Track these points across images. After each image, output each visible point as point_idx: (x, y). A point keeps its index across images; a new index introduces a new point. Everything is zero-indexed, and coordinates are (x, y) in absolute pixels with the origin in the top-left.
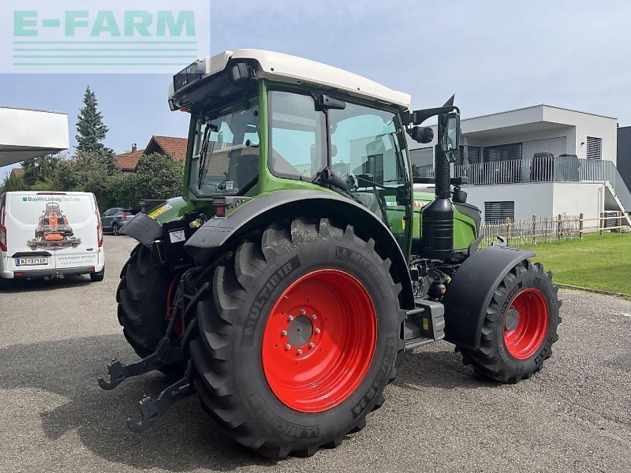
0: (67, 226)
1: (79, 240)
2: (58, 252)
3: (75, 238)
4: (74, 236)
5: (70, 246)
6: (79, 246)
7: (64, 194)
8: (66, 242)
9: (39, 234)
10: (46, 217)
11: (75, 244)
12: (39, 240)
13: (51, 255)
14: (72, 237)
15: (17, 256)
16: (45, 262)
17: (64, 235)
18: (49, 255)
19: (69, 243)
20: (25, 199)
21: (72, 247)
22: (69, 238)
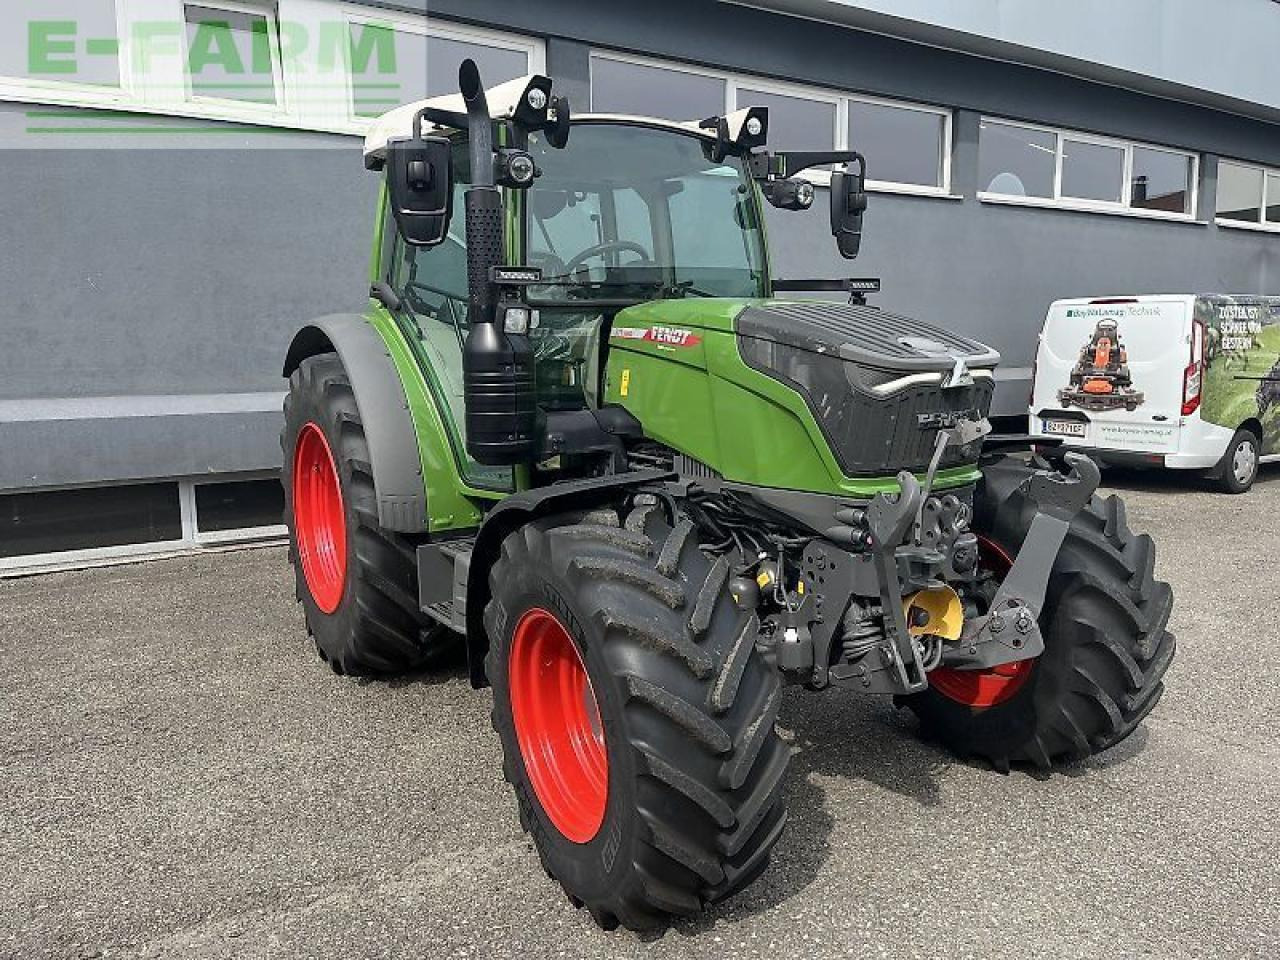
0: (1123, 365)
1: (1141, 395)
2: (1101, 415)
3: (1134, 391)
4: (1132, 387)
5: (1123, 407)
6: (1139, 409)
7: (1135, 301)
8: (1115, 399)
9: (1076, 378)
10: (1093, 347)
11: (1131, 403)
12: (1075, 390)
13: (1089, 421)
14: (1127, 389)
15: (1045, 414)
16: (1081, 433)
17: (1114, 385)
18: (1084, 420)
19: (1121, 399)
20: (1070, 314)
21: (1124, 410)
22: (1122, 391)
